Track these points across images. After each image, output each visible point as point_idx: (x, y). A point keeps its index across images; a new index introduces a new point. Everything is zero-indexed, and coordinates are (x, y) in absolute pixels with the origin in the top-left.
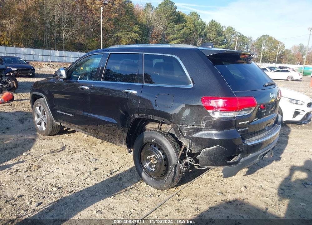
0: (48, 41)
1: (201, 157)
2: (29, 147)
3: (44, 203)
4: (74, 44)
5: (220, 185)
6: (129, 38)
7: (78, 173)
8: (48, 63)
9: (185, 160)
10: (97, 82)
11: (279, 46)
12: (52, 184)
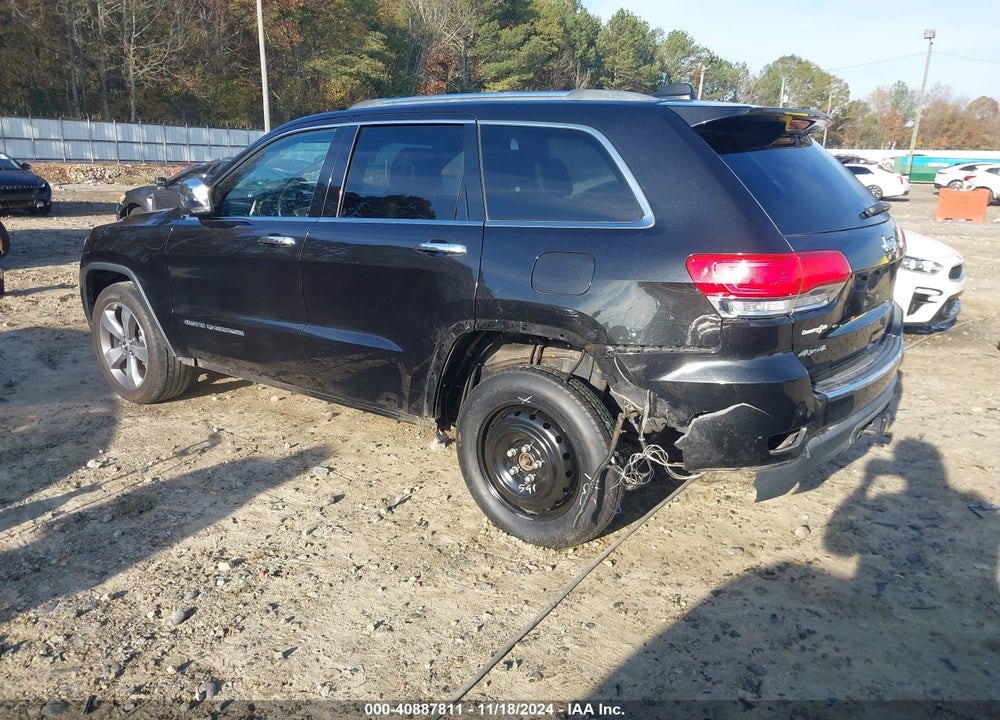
0: (79, 92)
1: (688, 442)
2: (97, 440)
3: (200, 610)
4: (167, 100)
5: (729, 525)
6: (351, 75)
7: (285, 512)
8: (85, 166)
9: (637, 454)
10: (322, 220)
11: (833, 91)
12: (211, 553)
